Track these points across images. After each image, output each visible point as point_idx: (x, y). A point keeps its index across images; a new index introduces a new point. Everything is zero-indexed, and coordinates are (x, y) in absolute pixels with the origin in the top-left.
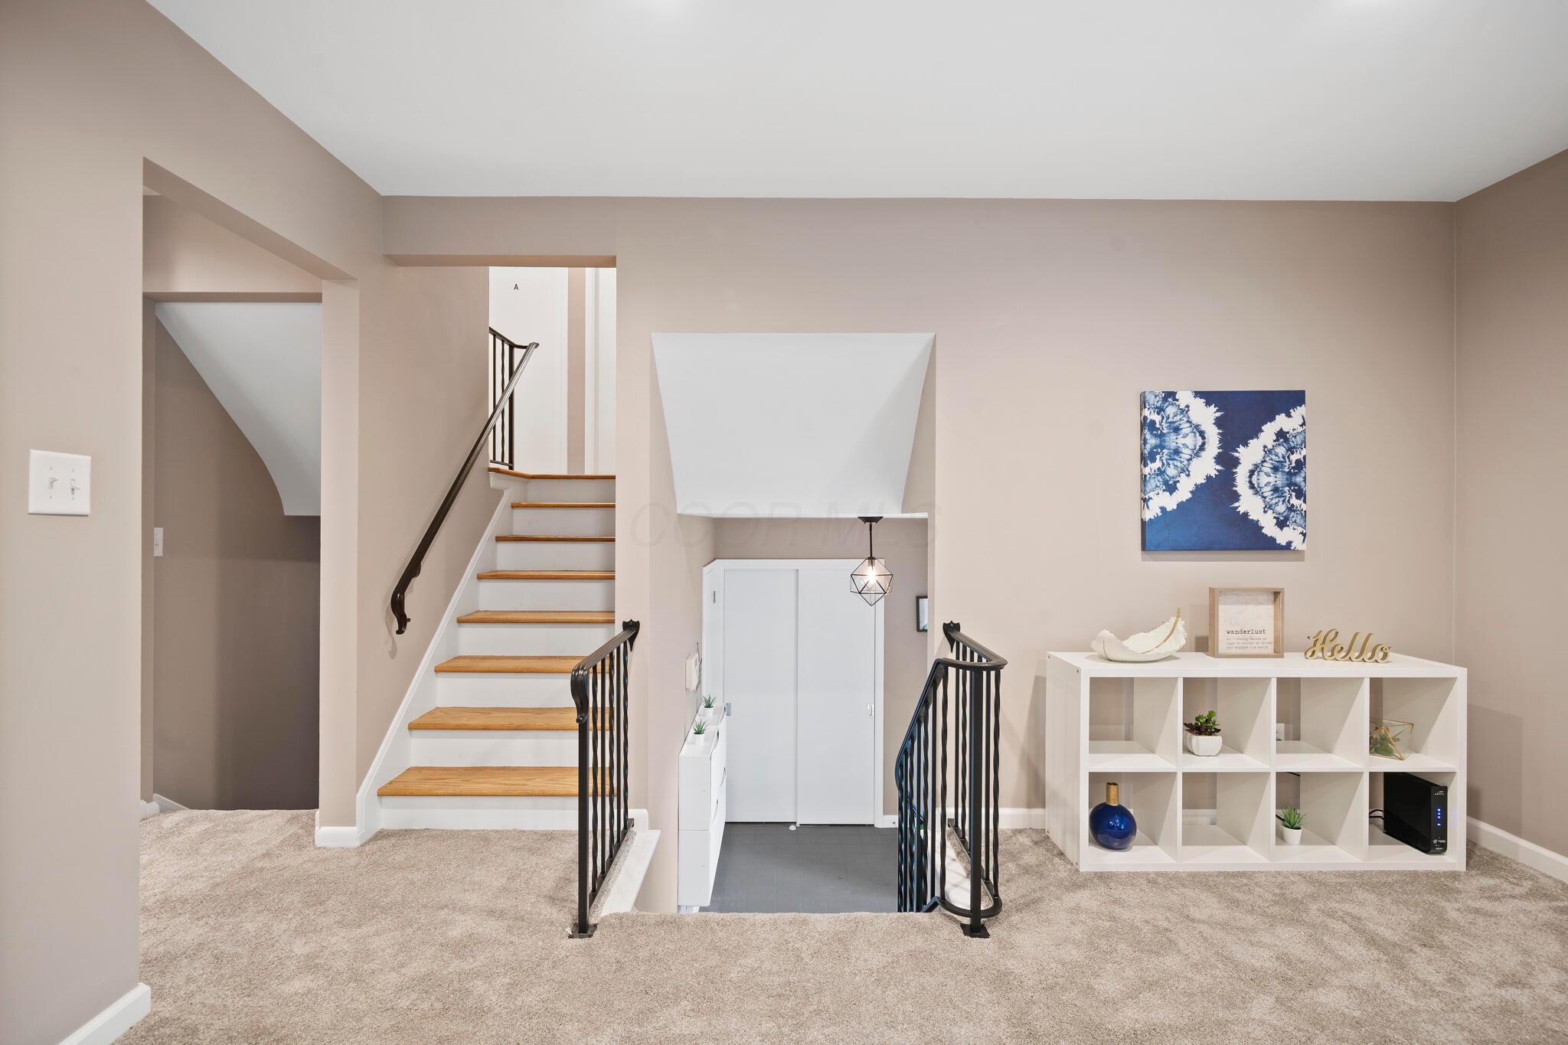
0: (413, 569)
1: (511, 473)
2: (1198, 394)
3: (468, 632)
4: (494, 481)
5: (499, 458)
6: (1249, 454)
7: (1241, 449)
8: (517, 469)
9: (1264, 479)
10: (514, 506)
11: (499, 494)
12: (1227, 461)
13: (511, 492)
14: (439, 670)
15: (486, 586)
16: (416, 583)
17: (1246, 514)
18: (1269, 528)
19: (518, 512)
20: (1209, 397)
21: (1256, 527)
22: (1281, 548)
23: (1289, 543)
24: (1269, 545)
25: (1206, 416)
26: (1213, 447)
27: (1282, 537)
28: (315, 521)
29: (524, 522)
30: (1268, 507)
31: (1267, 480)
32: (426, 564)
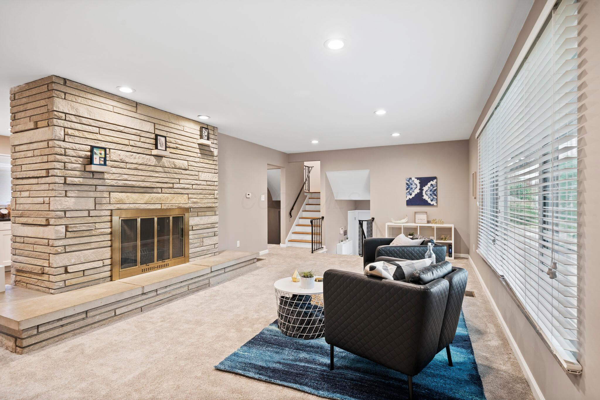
0: (292, 209)
1: (309, 192)
2: (416, 178)
3: (301, 220)
4: (305, 194)
5: (306, 189)
6: (425, 188)
7: (424, 187)
8: (310, 191)
9: (428, 193)
10: (309, 198)
11: (306, 196)
12: (421, 190)
13: (309, 196)
14: (296, 225)
15: (304, 213)
16: (293, 211)
17: (425, 199)
18: (429, 201)
19: (310, 199)
20: (418, 179)
21: (427, 201)
22: (432, 205)
23: (433, 204)
24: (429, 204)
25: (417, 182)
26: (419, 187)
27: (432, 203)
28: (280, 201)
29: (311, 201)
30: (429, 198)
31: (429, 193)
32: (294, 208)
